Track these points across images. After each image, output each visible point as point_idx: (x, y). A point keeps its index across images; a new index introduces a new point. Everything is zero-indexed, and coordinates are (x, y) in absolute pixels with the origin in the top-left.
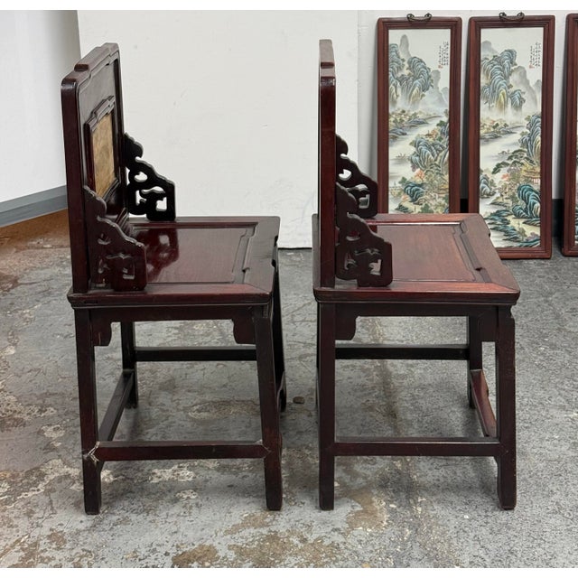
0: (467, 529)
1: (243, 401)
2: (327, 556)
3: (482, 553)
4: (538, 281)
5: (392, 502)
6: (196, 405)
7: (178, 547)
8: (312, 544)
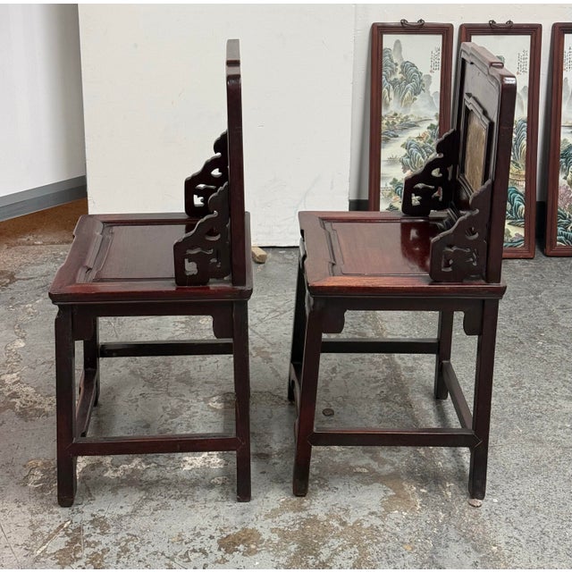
0: (497, 512)
1: (261, 392)
2: (368, 538)
3: (515, 534)
4: (525, 279)
5: (422, 488)
6: (215, 396)
7: (221, 530)
8: (352, 527)
